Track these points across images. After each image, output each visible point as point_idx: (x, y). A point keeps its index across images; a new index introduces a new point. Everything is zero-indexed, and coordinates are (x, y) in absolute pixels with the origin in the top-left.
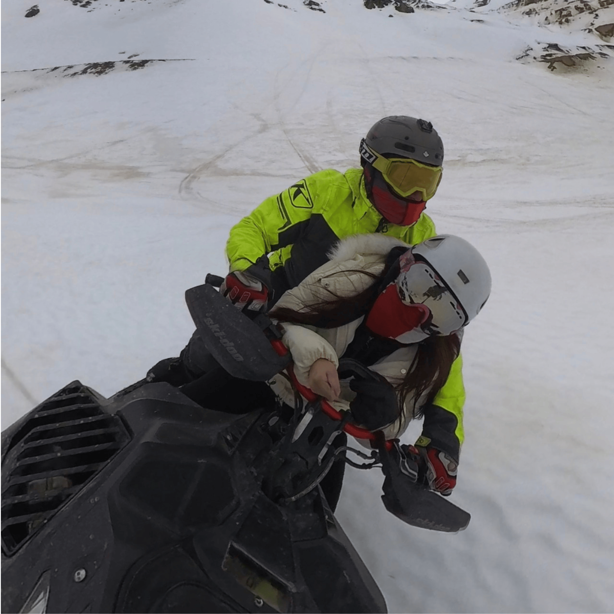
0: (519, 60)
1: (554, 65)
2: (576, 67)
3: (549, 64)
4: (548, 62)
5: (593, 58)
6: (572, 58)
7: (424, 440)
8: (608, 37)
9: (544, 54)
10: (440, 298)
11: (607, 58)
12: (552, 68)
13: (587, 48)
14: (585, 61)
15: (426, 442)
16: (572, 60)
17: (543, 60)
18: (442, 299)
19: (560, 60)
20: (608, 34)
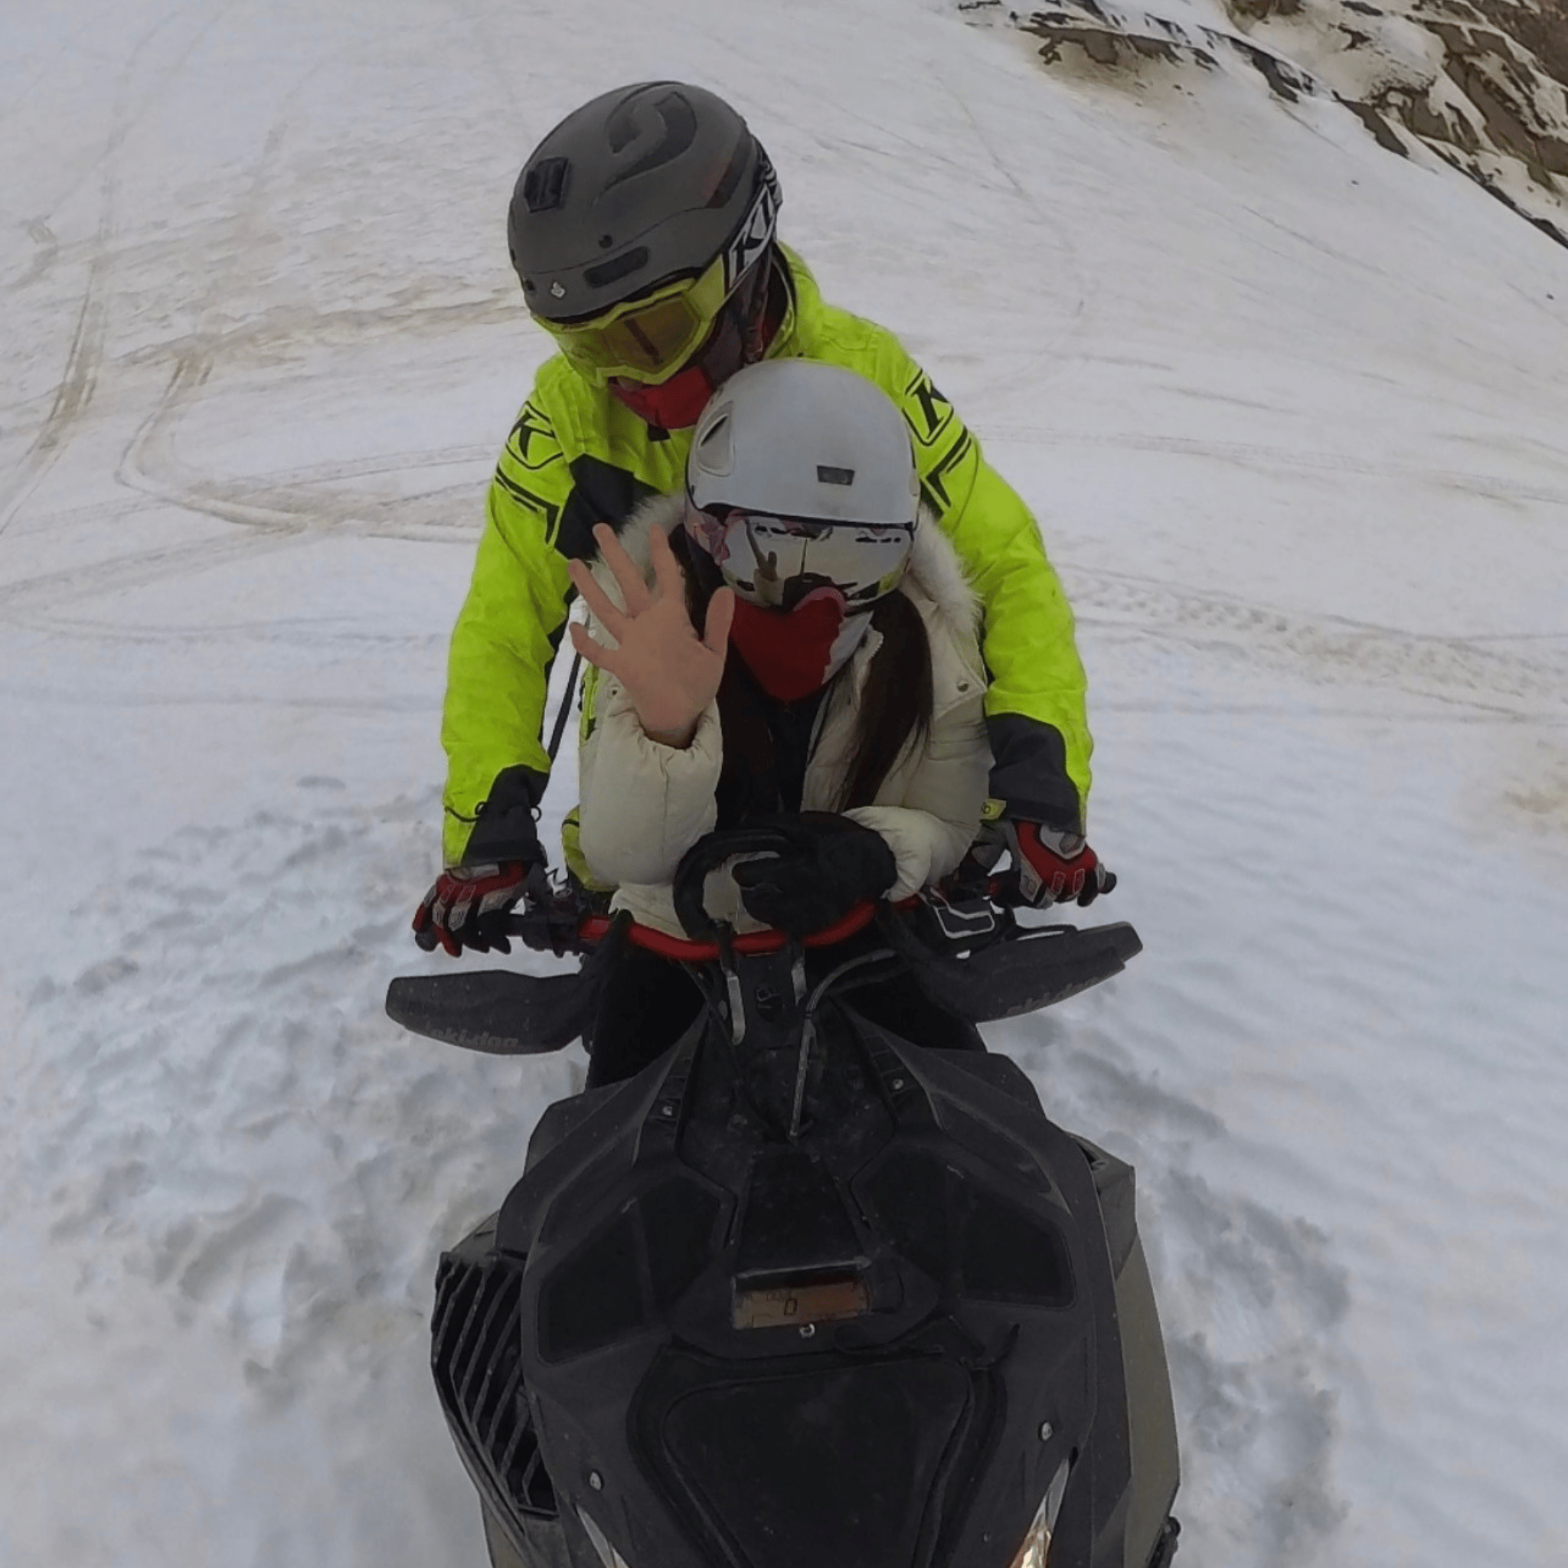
0: (964, 11)
1: (1060, 49)
2: (1115, 71)
3: (1045, 42)
4: (1043, 36)
5: (1172, 57)
6: (1117, 45)
7: (991, 805)
8: (1250, 16)
9: (1043, 12)
10: (828, 536)
11: (1209, 69)
12: (1050, 55)
13: (1173, 28)
14: (1148, 59)
15: (997, 808)
16: (1112, 46)
17: (1035, 25)
18: (831, 536)
19: (1079, 37)
20: (1252, 7)
